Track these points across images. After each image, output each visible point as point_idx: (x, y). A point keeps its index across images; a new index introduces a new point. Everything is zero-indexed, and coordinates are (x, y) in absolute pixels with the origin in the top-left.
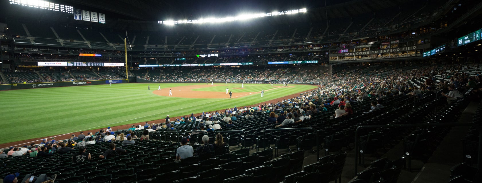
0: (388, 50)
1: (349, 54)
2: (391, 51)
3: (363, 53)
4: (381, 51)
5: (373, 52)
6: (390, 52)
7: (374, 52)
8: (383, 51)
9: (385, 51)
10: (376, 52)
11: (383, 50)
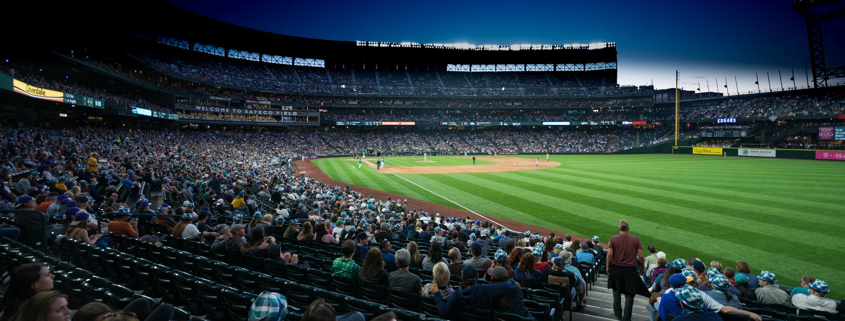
0: (255, 112)
1: (201, 108)
2: (260, 112)
3: (220, 110)
4: (246, 111)
5: (234, 110)
6: (257, 113)
7: (236, 111)
8: (249, 112)
9: (251, 112)
10: (239, 111)
11: (249, 110)
